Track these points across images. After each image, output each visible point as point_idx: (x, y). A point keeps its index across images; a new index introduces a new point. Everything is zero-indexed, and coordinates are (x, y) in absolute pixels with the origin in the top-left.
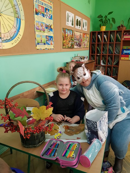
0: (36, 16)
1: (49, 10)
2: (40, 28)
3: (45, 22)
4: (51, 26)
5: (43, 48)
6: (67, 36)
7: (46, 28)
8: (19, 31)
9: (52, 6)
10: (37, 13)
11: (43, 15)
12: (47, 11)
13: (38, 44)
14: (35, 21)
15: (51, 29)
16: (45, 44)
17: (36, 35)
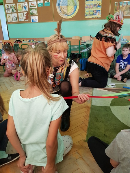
0: (86, 2)
2: (89, 7)
3: (93, 3)
4: (99, 5)
7: (94, 6)
8: (75, 11)
13: (87, 15)
17: (86, 11)
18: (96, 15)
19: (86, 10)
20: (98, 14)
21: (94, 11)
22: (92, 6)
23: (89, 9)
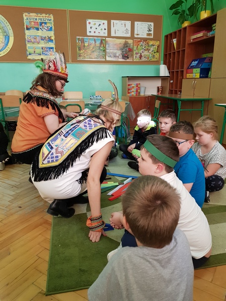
0: (26, 32)
1: (46, 23)
2: (33, 40)
3: (40, 35)
4: (49, 38)
5: (36, 58)
6: (88, 46)
7: (42, 39)
8: (7, 45)
9: (52, 18)
10: (28, 29)
11: (38, 29)
12: (43, 25)
13: (30, 54)
14: (26, 35)
15: (50, 40)
16: (40, 54)
17: (27, 47)
18: (46, 55)
19: (28, 45)
20: (51, 55)
21: (42, 49)
22: (38, 39)
23: (33, 43)
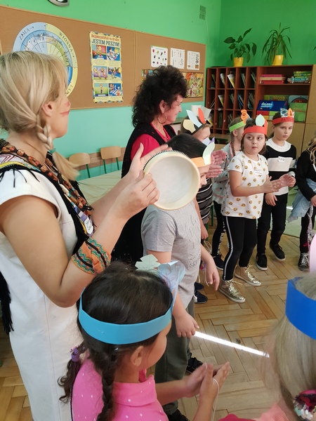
0: (93, 60)
1: (113, 49)
3: (108, 66)
4: (117, 70)
5: (103, 101)
7: (110, 73)
8: (70, 81)
9: (120, 42)
10: (95, 56)
12: (111, 51)
13: (97, 95)
14: (92, 66)
15: (118, 74)
16: (107, 95)
17: (93, 84)
18: (113, 95)
19: (95, 81)
21: (109, 86)
22: (106, 72)
23: (100, 78)
